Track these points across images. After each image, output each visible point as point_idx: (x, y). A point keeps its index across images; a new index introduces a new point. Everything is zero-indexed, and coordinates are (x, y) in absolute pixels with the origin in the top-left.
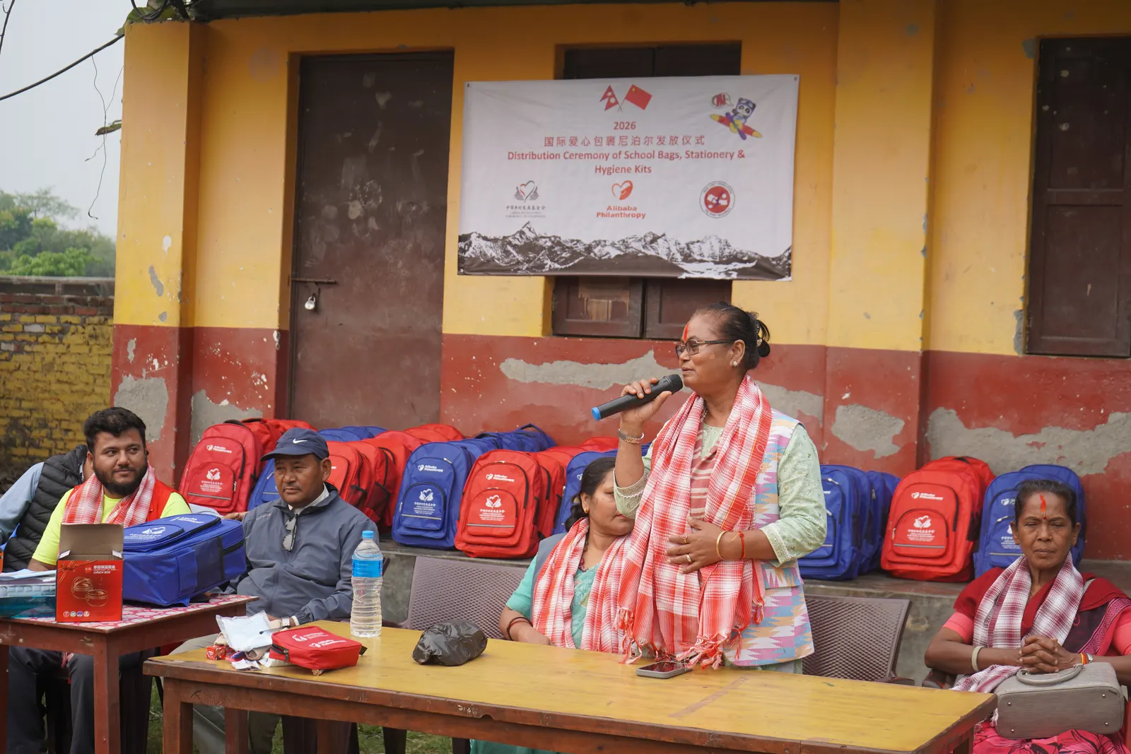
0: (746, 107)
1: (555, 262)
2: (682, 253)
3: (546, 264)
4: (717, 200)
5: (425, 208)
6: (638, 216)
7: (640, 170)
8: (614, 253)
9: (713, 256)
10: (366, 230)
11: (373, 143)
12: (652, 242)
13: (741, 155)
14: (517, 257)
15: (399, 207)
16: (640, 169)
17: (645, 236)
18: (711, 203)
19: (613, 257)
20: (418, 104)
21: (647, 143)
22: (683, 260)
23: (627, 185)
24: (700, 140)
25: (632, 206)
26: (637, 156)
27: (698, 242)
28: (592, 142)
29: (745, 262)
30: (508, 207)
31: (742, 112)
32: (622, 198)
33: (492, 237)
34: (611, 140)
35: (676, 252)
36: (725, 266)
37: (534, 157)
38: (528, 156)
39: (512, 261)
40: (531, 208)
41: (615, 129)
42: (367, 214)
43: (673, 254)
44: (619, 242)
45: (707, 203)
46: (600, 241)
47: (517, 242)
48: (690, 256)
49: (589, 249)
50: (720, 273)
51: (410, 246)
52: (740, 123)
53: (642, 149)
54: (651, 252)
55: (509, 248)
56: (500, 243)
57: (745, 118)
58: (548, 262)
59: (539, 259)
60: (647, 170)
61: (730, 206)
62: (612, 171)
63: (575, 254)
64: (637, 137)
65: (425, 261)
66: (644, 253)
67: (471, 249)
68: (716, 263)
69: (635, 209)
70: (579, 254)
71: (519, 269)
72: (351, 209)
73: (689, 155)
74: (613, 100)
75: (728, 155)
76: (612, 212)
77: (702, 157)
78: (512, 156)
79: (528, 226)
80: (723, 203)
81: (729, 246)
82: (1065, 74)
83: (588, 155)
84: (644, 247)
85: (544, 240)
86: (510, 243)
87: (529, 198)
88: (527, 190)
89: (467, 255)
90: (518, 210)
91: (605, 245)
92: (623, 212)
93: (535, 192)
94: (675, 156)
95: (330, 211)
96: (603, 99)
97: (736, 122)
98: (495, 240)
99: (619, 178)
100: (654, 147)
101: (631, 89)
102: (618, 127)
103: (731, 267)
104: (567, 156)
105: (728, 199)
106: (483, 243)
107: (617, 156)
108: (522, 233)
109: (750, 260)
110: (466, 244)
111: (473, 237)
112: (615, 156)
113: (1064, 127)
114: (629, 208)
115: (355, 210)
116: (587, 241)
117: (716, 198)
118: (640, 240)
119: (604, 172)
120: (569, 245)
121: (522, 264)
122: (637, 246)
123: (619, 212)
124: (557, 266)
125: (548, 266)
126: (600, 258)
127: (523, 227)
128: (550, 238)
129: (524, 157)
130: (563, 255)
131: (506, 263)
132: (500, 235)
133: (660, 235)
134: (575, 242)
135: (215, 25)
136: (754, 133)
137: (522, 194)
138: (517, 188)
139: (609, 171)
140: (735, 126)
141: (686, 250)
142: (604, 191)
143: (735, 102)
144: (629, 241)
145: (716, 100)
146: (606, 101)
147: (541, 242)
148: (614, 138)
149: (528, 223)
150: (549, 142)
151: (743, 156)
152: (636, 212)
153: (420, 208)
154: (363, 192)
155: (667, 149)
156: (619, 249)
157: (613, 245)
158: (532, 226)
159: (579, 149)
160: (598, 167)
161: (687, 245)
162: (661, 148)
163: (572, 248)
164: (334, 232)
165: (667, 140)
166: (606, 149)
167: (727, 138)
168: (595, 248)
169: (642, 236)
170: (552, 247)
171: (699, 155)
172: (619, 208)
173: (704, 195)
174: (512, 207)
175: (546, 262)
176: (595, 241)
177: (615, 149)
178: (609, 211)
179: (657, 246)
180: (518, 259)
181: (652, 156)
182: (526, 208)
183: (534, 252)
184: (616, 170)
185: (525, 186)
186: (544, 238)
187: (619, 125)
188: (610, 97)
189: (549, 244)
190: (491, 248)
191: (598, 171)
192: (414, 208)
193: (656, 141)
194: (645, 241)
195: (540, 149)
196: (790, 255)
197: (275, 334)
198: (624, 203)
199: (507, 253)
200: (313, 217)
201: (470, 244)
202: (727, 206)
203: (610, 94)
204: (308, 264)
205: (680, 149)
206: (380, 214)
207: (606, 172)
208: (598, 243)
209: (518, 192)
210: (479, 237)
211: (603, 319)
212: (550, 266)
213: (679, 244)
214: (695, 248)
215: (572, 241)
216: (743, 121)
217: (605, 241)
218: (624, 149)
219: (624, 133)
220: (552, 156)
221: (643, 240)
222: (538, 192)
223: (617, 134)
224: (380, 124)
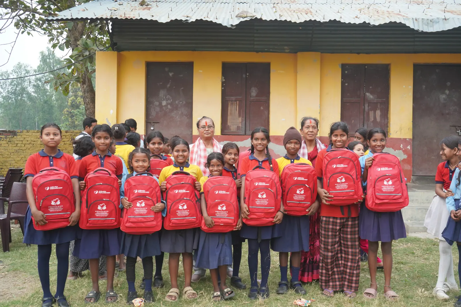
5: (184, 103)
10: (167, 108)
11: (168, 86)
15: (177, 102)
20: (182, 76)
42: (167, 104)
51: (180, 112)
65: (184, 116)
72: (163, 103)
82: (346, 72)
95: (157, 103)
113: (346, 84)
115: (164, 103)
135: (122, 53)
153: (183, 103)
154: (166, 99)
164: (158, 109)
192: (181, 103)
197: (143, 136)
200: (151, 105)
204: (150, 117)
206: (171, 104)
211: (235, 130)
224: (170, 81)
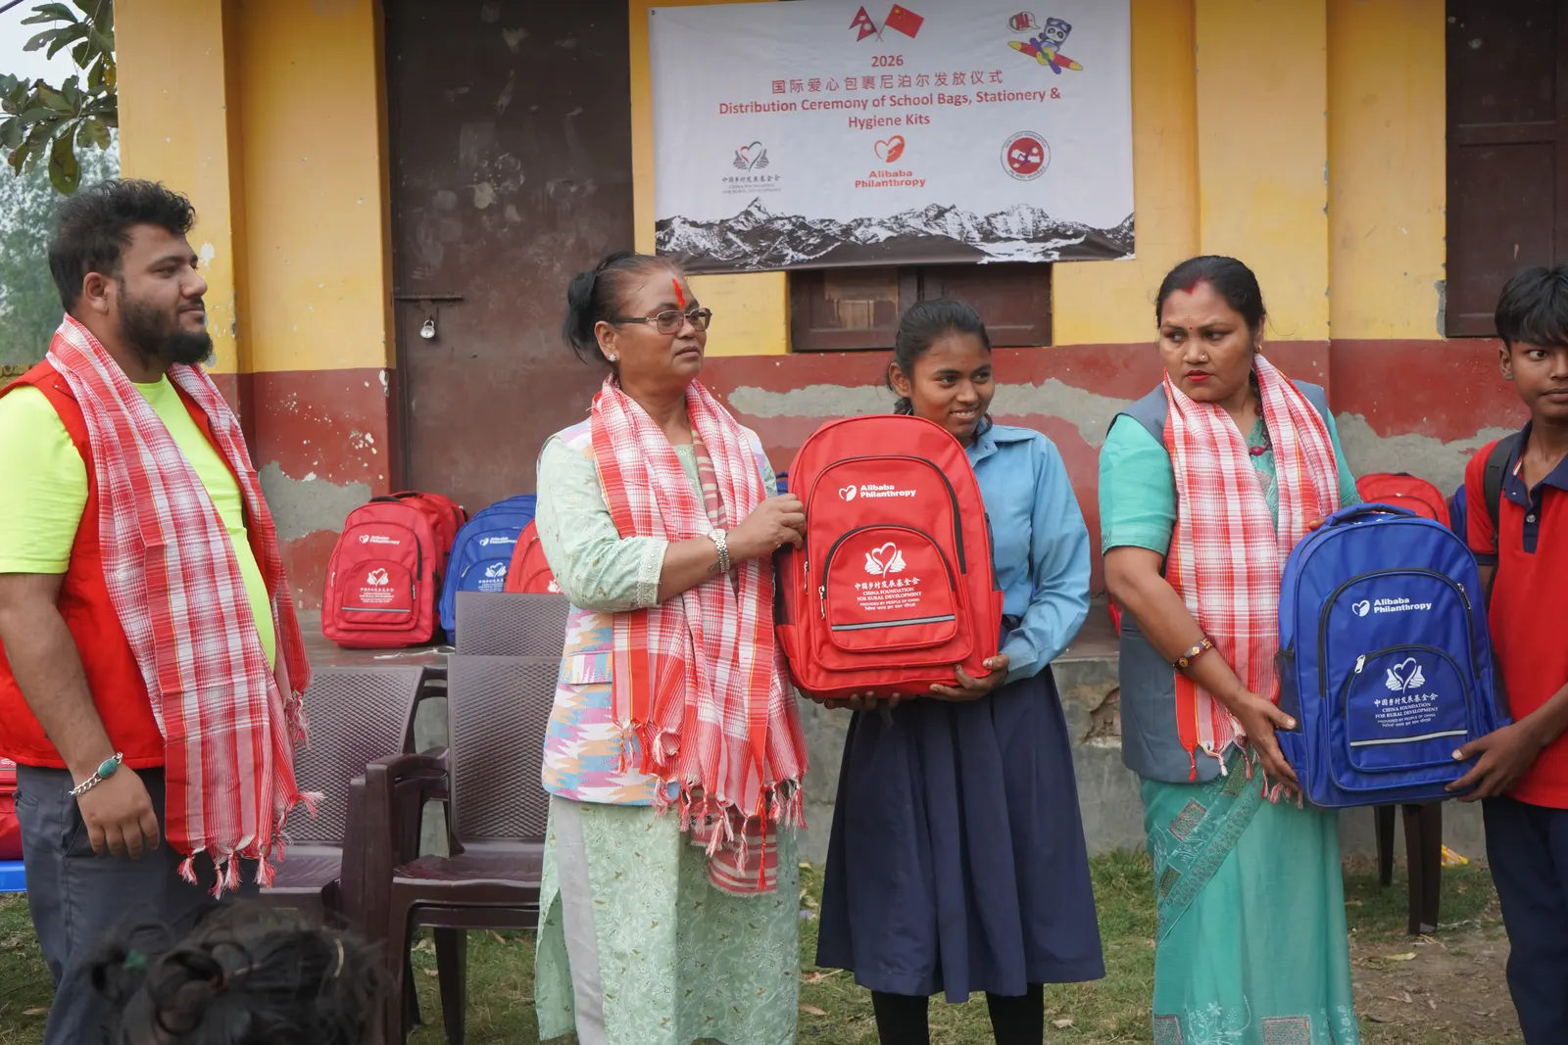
0: (1057, 30)
1: (799, 251)
2: (980, 229)
3: (786, 255)
4: (1026, 156)
5: (591, 188)
6: (915, 183)
7: (914, 121)
8: (884, 235)
9: (1024, 231)
10: (502, 224)
11: (504, 101)
12: (937, 217)
13: (1055, 94)
14: (744, 247)
15: (551, 188)
16: (913, 119)
17: (926, 210)
18: (1017, 161)
19: (881, 240)
20: (568, 44)
21: (920, 84)
22: (983, 240)
23: (896, 142)
24: (996, 76)
25: (905, 170)
26: (908, 101)
27: (1002, 213)
28: (843, 85)
29: (1069, 237)
30: (725, 179)
31: (1053, 37)
32: (890, 160)
33: (704, 222)
34: (868, 82)
35: (972, 229)
36: (1042, 245)
37: (758, 108)
38: (749, 108)
39: (735, 253)
40: (759, 178)
41: (874, 65)
42: (502, 201)
43: (968, 232)
44: (889, 220)
45: (1012, 161)
46: (862, 220)
47: (740, 227)
48: (992, 233)
49: (847, 231)
50: (1035, 254)
51: (570, 242)
52: (1051, 52)
53: (913, 92)
54: (936, 231)
55: (731, 236)
56: (716, 229)
57: (1057, 44)
58: (790, 252)
59: (776, 249)
60: (923, 120)
61: (1044, 164)
62: (873, 124)
63: (827, 239)
64: (906, 76)
66: (927, 232)
67: (674, 240)
68: (1028, 241)
69: (910, 174)
70: (834, 239)
71: (746, 264)
72: (478, 194)
73: (982, 97)
74: (867, 27)
75: (1037, 96)
76: (877, 180)
77: (1000, 100)
78: (725, 108)
79: (756, 203)
80: (1034, 159)
81: (1045, 217)
83: (837, 104)
84: (926, 225)
85: (781, 222)
86: (731, 229)
87: (754, 165)
88: (752, 154)
89: (668, 248)
90: (739, 183)
91: (871, 225)
92: (892, 178)
93: (764, 158)
94: (962, 100)
95: (447, 199)
96: (852, 26)
97: (1046, 51)
98: (709, 226)
99: (886, 133)
100: (931, 89)
101: (893, 10)
102: (878, 63)
103: (1050, 245)
104: (807, 105)
105: (1041, 154)
106: (692, 231)
107: (878, 103)
108: (748, 213)
109: (1076, 235)
110: (667, 233)
111: (676, 223)
112: (876, 103)
113: (1475, 44)
114: (901, 173)
115: (485, 196)
116: (845, 220)
117: (1024, 154)
118: (920, 216)
119: (862, 126)
120: (818, 227)
121: (751, 256)
122: (916, 224)
123: (888, 179)
124: (802, 256)
125: (789, 257)
126: (864, 243)
127: (749, 206)
128: (789, 219)
129: (744, 109)
130: (811, 241)
131: (727, 257)
132: (716, 219)
133: (948, 207)
134: (827, 223)
136: (1072, 65)
137: (743, 160)
138: (736, 152)
139: (868, 124)
140: (1045, 55)
141: (985, 225)
142: (863, 150)
143: (1042, 23)
144: (904, 218)
145: (1015, 23)
146: (858, 28)
147: (777, 225)
148: (873, 78)
149: (756, 200)
150: (779, 87)
151: (1058, 96)
152: (911, 179)
153: (582, 188)
154: (495, 171)
155: (951, 90)
156: (890, 229)
157: (881, 223)
158: (762, 203)
159: (824, 95)
160: (853, 119)
161: (987, 218)
162: (942, 89)
163: (821, 231)
164: (454, 229)
165: (950, 79)
166: (862, 93)
167: (1035, 73)
168: (855, 229)
169: (923, 210)
170: (792, 232)
171: (998, 97)
172: (887, 174)
173: (1006, 150)
174: (731, 180)
175: (786, 252)
176: (855, 220)
177: (876, 93)
178: (873, 178)
179: (944, 223)
180: (744, 250)
181: (929, 100)
182: (752, 179)
183: (766, 240)
184: (880, 122)
185: (748, 149)
186: (781, 219)
187: (878, 61)
188: (863, 23)
189: (789, 227)
190: (704, 236)
191: (853, 124)
192: (573, 189)
193: (933, 80)
194: (927, 216)
195: (766, 97)
196: (1132, 224)
197: (382, 375)
198: (893, 167)
199: (728, 243)
200: (420, 209)
201: (672, 233)
202: (1038, 165)
203: (863, 18)
204: (417, 275)
205: (970, 90)
206: (521, 199)
207: (865, 126)
208: (859, 223)
209: (738, 158)
210: (684, 223)
211: (863, 326)
212: (793, 257)
213: (976, 218)
214: (998, 222)
215: (822, 221)
216: (1055, 48)
217: (869, 219)
218: (888, 93)
219: (887, 70)
220: (784, 107)
221: (924, 216)
222: (767, 156)
223: (877, 73)
224: (512, 73)
